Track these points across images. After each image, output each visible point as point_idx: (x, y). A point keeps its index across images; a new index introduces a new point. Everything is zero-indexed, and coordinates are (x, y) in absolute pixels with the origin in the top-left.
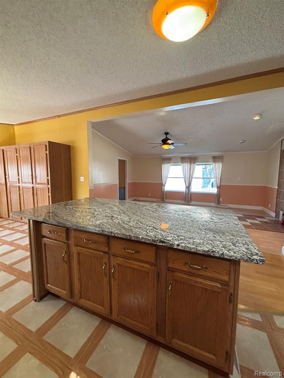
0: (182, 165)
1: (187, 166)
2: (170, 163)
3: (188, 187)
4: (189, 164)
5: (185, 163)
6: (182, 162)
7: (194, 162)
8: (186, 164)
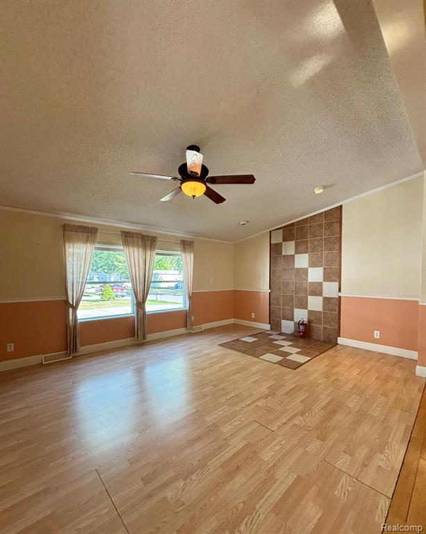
0: (126, 249)
1: (136, 253)
2: (93, 242)
3: (140, 305)
4: (141, 250)
5: (133, 246)
6: (126, 243)
7: (152, 247)
8: (135, 249)
